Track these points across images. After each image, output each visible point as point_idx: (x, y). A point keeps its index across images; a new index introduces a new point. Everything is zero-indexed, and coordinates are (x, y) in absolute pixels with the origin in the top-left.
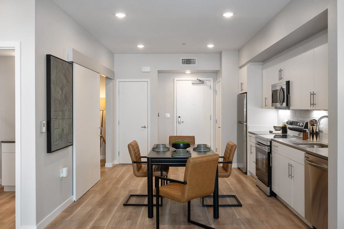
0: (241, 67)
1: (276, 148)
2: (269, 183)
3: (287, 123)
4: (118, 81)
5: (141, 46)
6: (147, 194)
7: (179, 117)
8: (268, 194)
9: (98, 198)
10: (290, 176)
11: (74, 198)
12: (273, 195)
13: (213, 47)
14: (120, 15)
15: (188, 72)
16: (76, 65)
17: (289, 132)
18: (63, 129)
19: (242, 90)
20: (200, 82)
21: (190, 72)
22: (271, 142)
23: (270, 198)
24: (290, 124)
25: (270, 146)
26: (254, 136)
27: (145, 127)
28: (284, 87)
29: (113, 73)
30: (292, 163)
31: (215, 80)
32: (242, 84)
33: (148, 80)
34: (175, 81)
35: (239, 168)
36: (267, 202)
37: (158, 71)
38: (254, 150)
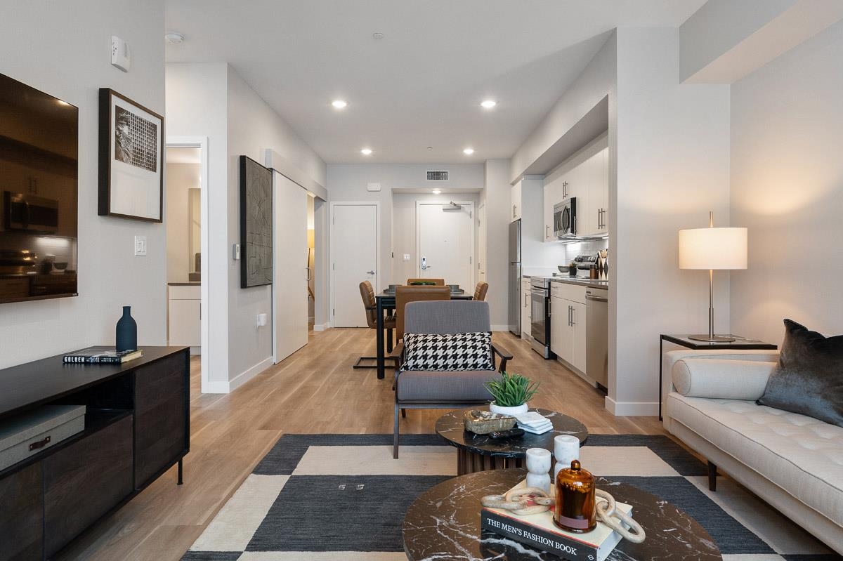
0: (513, 184)
1: (556, 290)
2: (548, 341)
3: (575, 260)
4: (332, 204)
5: (367, 152)
6: (376, 356)
7: (424, 259)
8: (546, 356)
9: (306, 361)
10: (571, 323)
11: (274, 359)
12: (553, 356)
13: (474, 154)
14: (339, 104)
15: (437, 191)
16: (277, 173)
17: (579, 272)
18: (260, 260)
19: (515, 216)
20: (455, 207)
21: (440, 192)
22: (549, 283)
23: (548, 361)
24: (579, 261)
25: (549, 289)
26: (529, 280)
27: (372, 273)
28: (569, 206)
29: (326, 192)
30: (573, 304)
31: (477, 204)
32: (515, 207)
33: (377, 203)
34: (418, 205)
35: (510, 332)
36: (545, 366)
37: (392, 189)
38: (529, 298)
